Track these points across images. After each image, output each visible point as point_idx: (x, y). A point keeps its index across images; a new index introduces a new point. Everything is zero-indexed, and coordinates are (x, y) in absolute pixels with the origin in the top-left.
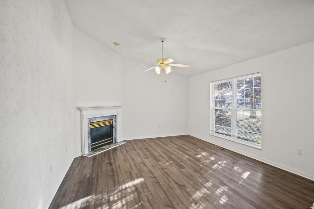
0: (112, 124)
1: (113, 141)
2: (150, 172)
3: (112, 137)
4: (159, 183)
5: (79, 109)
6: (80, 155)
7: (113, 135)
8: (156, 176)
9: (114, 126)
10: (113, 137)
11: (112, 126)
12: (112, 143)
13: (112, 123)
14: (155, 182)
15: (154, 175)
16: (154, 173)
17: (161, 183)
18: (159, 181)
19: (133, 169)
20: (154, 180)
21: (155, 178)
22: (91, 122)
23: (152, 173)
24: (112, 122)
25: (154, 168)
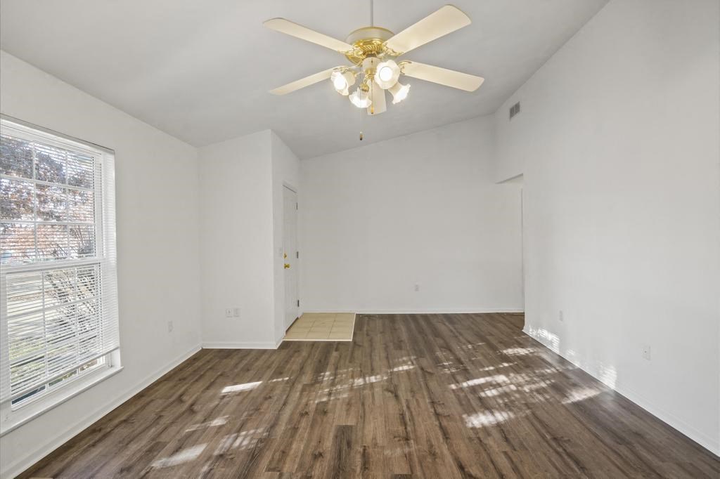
2: (446, 435)
4: (433, 403)
8: (434, 418)
14: (440, 404)
15: (437, 423)
16: (437, 429)
17: (428, 401)
18: (429, 406)
19: (503, 456)
20: (440, 410)
21: (437, 415)
23: (441, 427)
25: (431, 446)
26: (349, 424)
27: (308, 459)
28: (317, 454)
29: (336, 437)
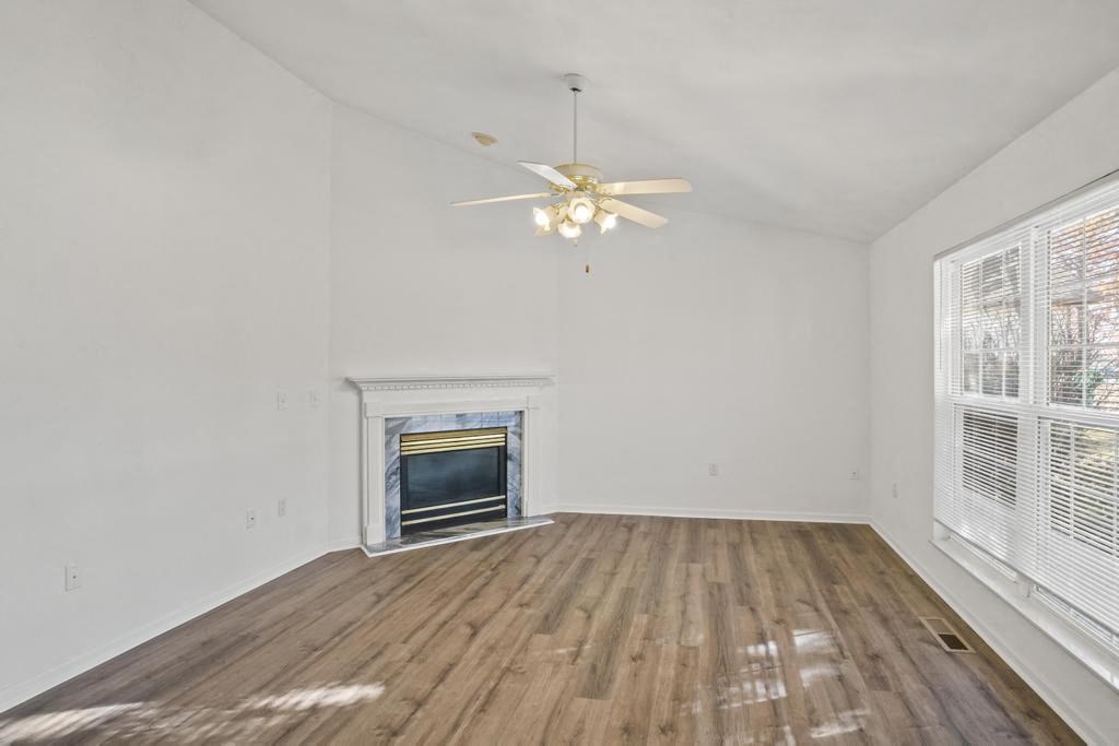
0: (506, 446)
1: (506, 509)
3: (506, 494)
5: (351, 384)
6: (351, 542)
7: (509, 486)
9: (515, 455)
10: (509, 494)
11: (502, 454)
12: (502, 515)
13: (506, 441)
22: (404, 431)
24: (506, 437)
26: (586, 700)
27: (649, 655)
28: (639, 662)
29: (610, 681)
